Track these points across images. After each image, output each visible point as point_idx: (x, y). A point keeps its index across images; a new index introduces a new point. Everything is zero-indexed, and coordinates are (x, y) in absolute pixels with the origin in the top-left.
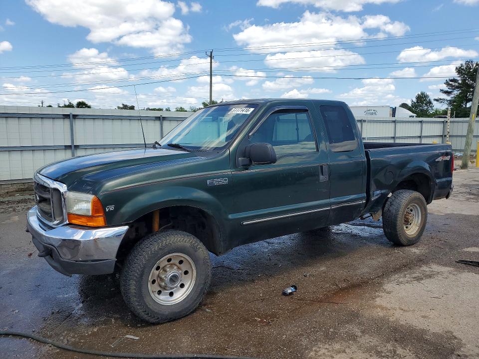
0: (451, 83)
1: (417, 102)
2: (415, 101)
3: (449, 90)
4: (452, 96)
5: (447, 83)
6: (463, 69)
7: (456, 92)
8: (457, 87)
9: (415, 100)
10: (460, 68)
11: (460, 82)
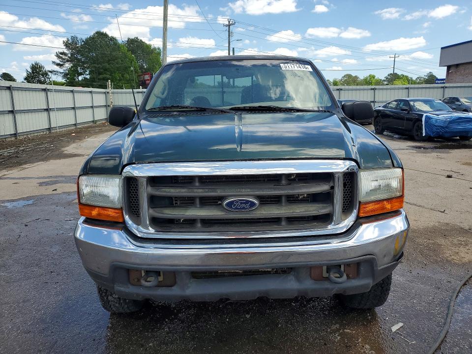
0: (61, 56)
1: (33, 73)
2: (31, 72)
3: (62, 63)
4: (65, 69)
5: (57, 56)
6: (70, 44)
7: (68, 65)
8: (68, 61)
9: (30, 70)
10: (67, 42)
11: (69, 55)
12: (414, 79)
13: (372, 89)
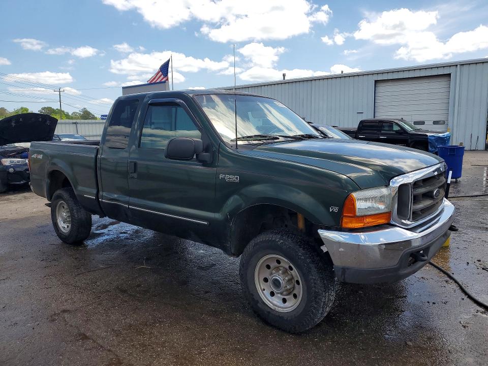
12: (70, 114)
13: (73, 123)
